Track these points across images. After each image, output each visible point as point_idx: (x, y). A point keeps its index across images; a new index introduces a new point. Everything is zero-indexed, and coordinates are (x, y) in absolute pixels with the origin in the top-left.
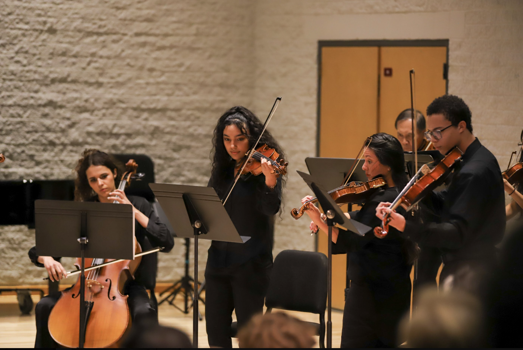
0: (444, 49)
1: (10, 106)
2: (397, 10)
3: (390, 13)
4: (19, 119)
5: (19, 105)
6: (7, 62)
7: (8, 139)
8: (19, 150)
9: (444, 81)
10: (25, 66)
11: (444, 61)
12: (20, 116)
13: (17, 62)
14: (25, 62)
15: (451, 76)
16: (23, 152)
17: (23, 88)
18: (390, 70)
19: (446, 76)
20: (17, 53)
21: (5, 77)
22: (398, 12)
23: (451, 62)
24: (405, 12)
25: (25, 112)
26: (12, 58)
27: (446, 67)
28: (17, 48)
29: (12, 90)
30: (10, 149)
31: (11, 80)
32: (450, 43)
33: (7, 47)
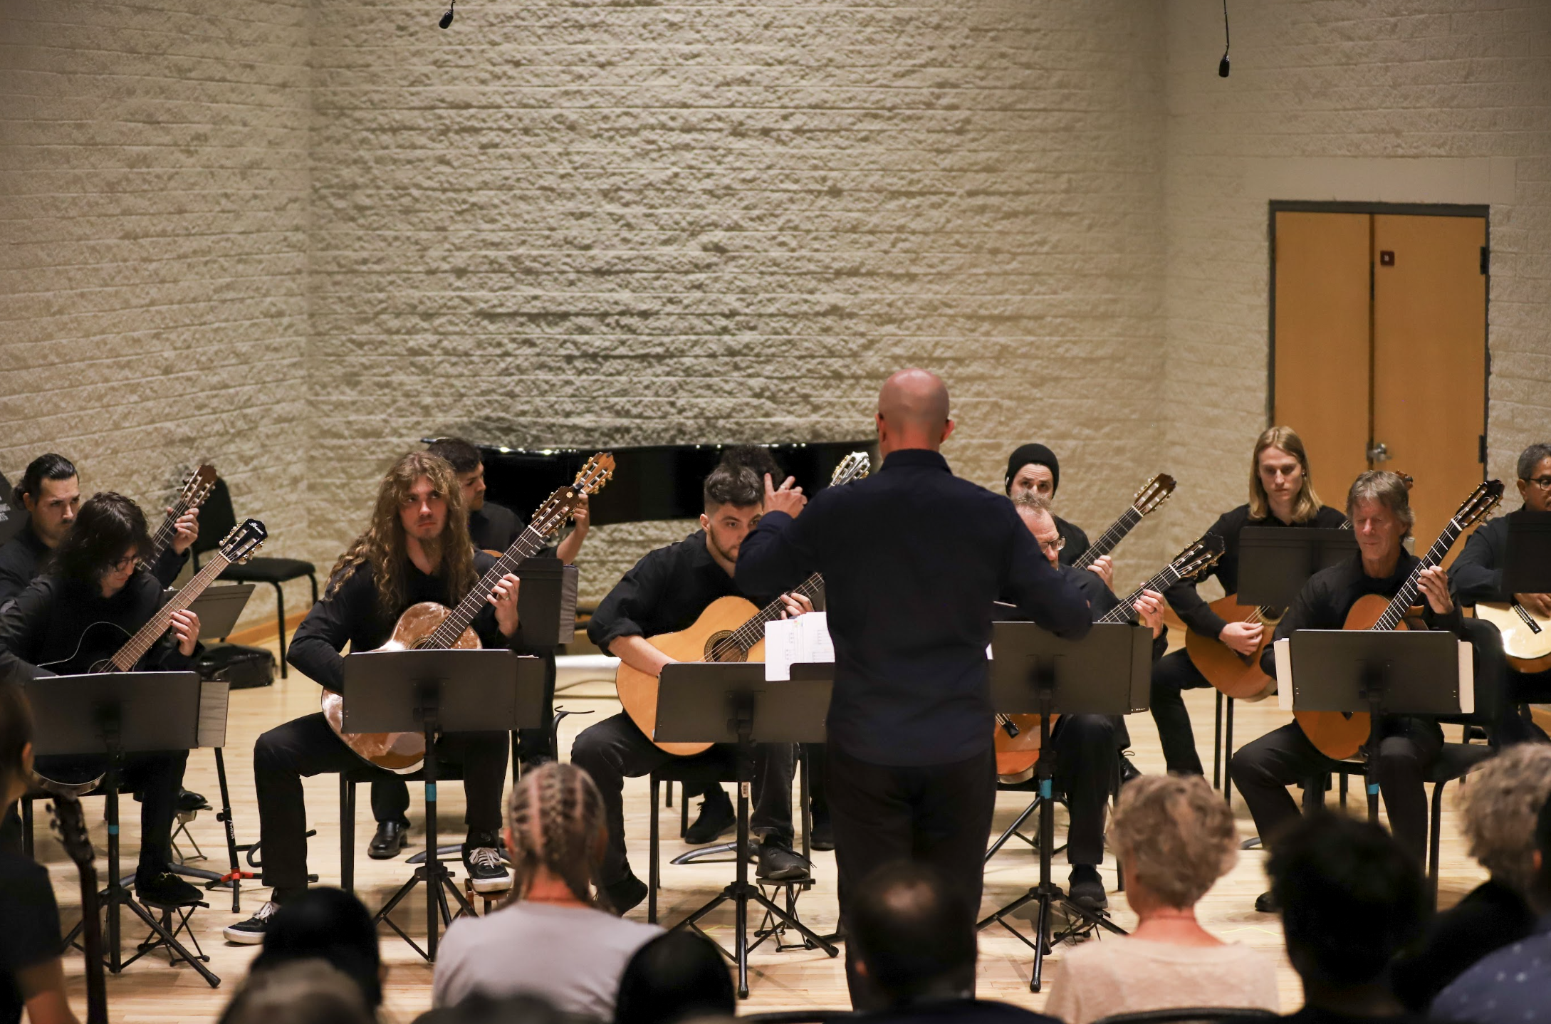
0: (1482, 220)
1: (772, 315)
2: (1400, 151)
3: (1389, 157)
4: (785, 337)
5: (785, 315)
6: (767, 244)
7: (768, 369)
8: (786, 387)
9: (1483, 278)
10: (793, 250)
11: (1483, 244)
12: (786, 331)
13: (782, 244)
14: (794, 244)
15: (1493, 269)
16: (792, 389)
17: (791, 286)
18: (1391, 255)
19: (1484, 268)
20: (781, 229)
21: (762, 268)
22: (1402, 156)
23: (1493, 245)
24: (1415, 157)
25: (795, 324)
26: (774, 238)
27: (1485, 253)
28: (780, 222)
29: (774, 291)
30: (772, 384)
31: (772, 274)
32: (1491, 211)
33: (766, 221)
